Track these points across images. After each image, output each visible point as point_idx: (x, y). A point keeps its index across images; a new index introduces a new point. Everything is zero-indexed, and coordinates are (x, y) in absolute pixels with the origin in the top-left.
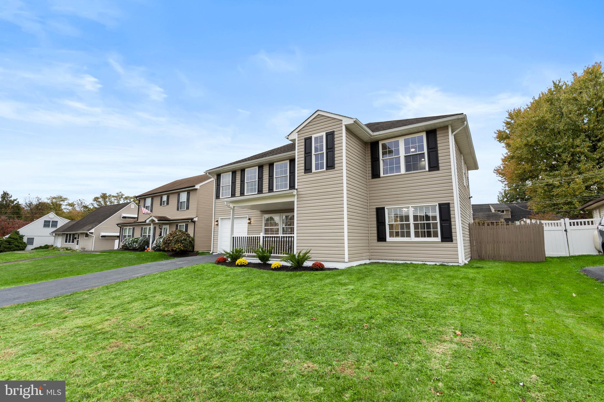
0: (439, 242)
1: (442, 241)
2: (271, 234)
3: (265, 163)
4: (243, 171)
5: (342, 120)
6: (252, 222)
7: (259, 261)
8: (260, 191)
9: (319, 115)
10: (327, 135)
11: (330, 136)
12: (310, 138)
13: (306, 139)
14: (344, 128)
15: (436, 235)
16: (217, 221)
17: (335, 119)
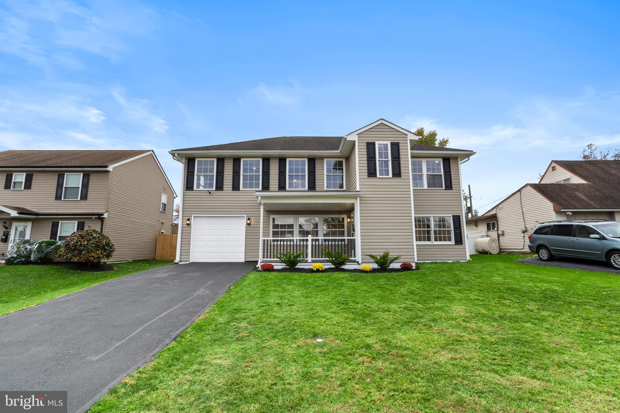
0: (453, 245)
1: (456, 244)
2: (280, 237)
3: (272, 156)
4: (236, 160)
5: (407, 135)
6: (252, 223)
7: (333, 266)
8: (266, 187)
9: (382, 123)
10: (392, 144)
11: (396, 147)
12: (374, 144)
13: (368, 144)
14: (409, 142)
15: (450, 240)
16: (189, 220)
17: (400, 132)
